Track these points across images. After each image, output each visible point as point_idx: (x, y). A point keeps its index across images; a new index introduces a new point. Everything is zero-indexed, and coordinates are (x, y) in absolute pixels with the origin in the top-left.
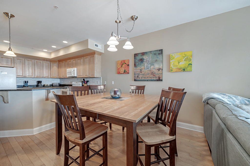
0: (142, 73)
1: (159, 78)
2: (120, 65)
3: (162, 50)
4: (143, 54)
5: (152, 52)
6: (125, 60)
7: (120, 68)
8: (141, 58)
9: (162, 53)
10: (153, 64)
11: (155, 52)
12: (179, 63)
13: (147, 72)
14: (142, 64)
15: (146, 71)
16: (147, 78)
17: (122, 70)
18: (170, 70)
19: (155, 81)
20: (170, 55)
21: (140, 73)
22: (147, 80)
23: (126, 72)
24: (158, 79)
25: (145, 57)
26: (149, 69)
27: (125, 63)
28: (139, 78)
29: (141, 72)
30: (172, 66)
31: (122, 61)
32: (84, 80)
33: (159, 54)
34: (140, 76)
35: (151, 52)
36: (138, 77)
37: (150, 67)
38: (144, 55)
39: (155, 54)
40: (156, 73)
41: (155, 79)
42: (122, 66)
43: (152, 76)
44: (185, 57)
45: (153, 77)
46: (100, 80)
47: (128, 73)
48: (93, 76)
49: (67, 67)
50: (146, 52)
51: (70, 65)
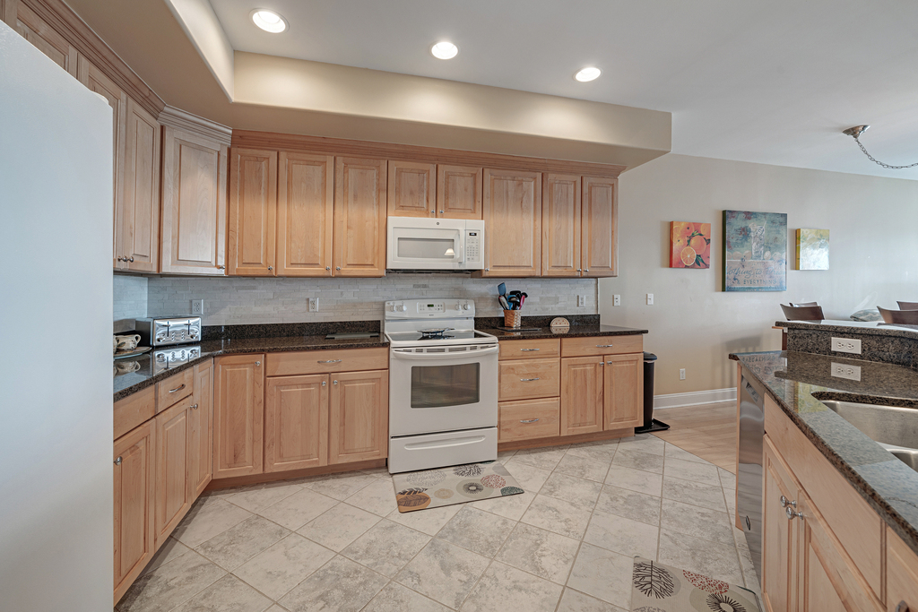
0: (746, 269)
1: (781, 283)
2: (683, 237)
3: (785, 216)
4: (749, 215)
5: (767, 217)
6: (701, 224)
7: (683, 247)
8: (743, 226)
9: (786, 223)
10: (769, 248)
11: (773, 218)
13: (757, 266)
14: (746, 243)
15: (755, 264)
16: (756, 282)
17: (690, 256)
18: (796, 266)
20: (798, 231)
21: (741, 269)
22: (758, 290)
23: (701, 263)
25: (752, 226)
26: (761, 258)
27: (701, 235)
28: (739, 282)
29: (743, 266)
31: (690, 224)
32: (502, 289)
33: (781, 224)
34: (741, 278)
35: (765, 214)
36: (735, 279)
37: (763, 253)
38: (749, 218)
39: (773, 222)
40: (776, 271)
41: (772, 286)
42: (689, 241)
43: (766, 278)
44: (821, 240)
45: (770, 280)
46: (593, 291)
47: (707, 266)
48: (605, 270)
49: (379, 204)
50: (755, 213)
51: (412, 193)
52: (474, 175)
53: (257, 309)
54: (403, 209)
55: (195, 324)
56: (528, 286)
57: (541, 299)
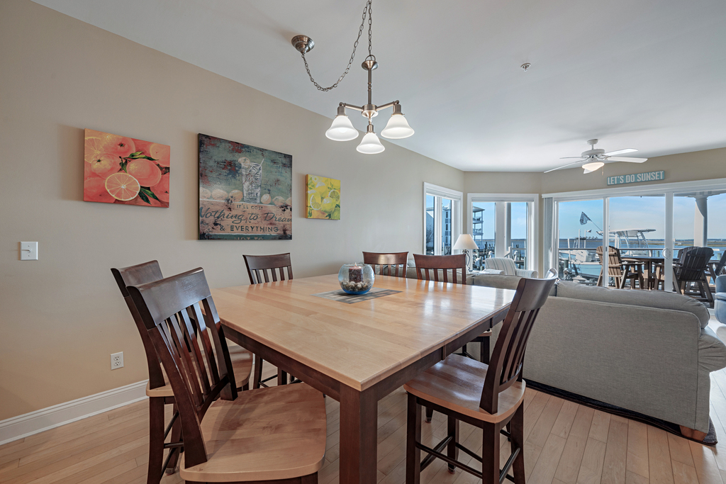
0: (234, 212)
1: (285, 231)
2: (109, 155)
3: (290, 157)
4: (238, 147)
5: (266, 154)
6: (150, 143)
7: (112, 170)
8: (229, 159)
9: (290, 166)
10: (269, 190)
11: (273, 156)
12: (322, 198)
13: (250, 210)
14: (233, 180)
15: (250, 208)
16: (250, 229)
17: (128, 184)
18: (306, 214)
19: (274, 238)
20: (306, 177)
21: (227, 213)
22: (252, 238)
23: (151, 199)
24: (282, 233)
25: (244, 161)
26: (258, 202)
27: (150, 159)
28: (222, 229)
29: (230, 209)
30: (310, 203)
31: (124, 139)
33: (284, 165)
34: (226, 223)
35: (262, 150)
36: (216, 224)
37: (261, 196)
38: (240, 151)
39: (274, 162)
40: (278, 217)
41: (274, 233)
42: (123, 165)
43: (264, 224)
44: (331, 189)
45: (270, 227)
47: (165, 205)
50: (248, 147)
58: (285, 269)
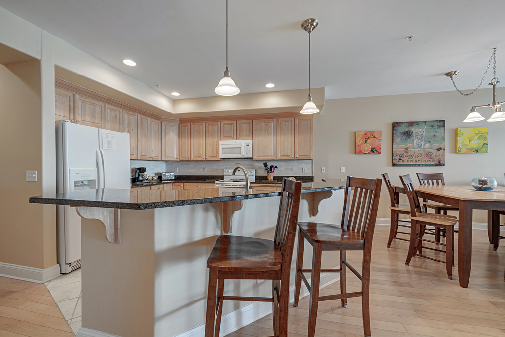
0: (409, 154)
1: (439, 162)
2: (362, 139)
3: (444, 122)
4: (411, 124)
5: (427, 123)
6: (375, 131)
7: (363, 143)
8: (406, 131)
9: (444, 126)
10: (429, 141)
11: (432, 124)
12: (470, 141)
13: (418, 152)
14: (409, 139)
15: (417, 151)
16: (418, 161)
17: (367, 147)
18: (455, 150)
19: (432, 165)
20: (456, 130)
21: (405, 154)
22: (419, 165)
23: (375, 152)
24: (438, 163)
25: (414, 129)
26: (422, 147)
27: (375, 137)
28: (403, 161)
29: (407, 152)
30: (459, 144)
31: (367, 132)
32: (266, 165)
33: (439, 127)
34: (405, 159)
35: (425, 122)
36: (400, 160)
37: (424, 145)
38: (412, 126)
39: (432, 126)
40: (435, 155)
41: (432, 163)
42: (366, 141)
43: (426, 158)
44: (478, 134)
45: (430, 160)
46: (310, 166)
47: (379, 153)
48: (307, 157)
49: (218, 136)
50: (417, 122)
51: (228, 132)
52: (249, 123)
53: (190, 171)
54: (226, 138)
55: (173, 175)
56: (280, 164)
57: (285, 169)
58: (440, 181)
